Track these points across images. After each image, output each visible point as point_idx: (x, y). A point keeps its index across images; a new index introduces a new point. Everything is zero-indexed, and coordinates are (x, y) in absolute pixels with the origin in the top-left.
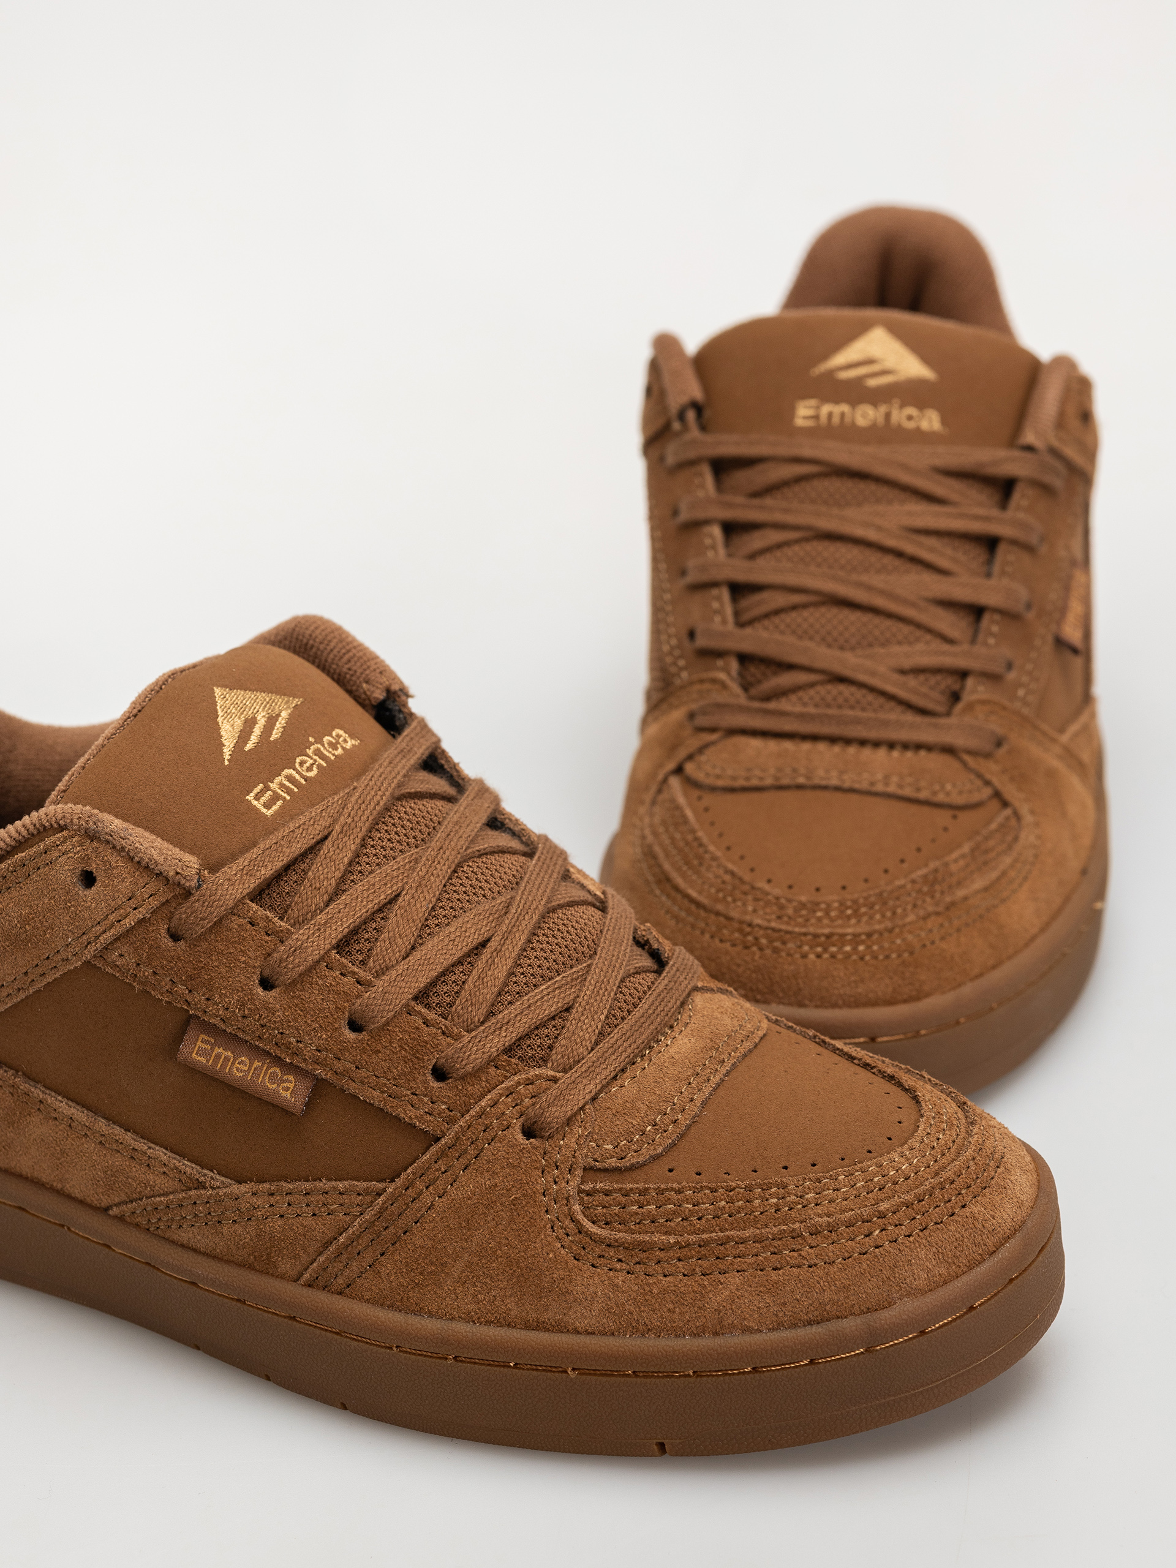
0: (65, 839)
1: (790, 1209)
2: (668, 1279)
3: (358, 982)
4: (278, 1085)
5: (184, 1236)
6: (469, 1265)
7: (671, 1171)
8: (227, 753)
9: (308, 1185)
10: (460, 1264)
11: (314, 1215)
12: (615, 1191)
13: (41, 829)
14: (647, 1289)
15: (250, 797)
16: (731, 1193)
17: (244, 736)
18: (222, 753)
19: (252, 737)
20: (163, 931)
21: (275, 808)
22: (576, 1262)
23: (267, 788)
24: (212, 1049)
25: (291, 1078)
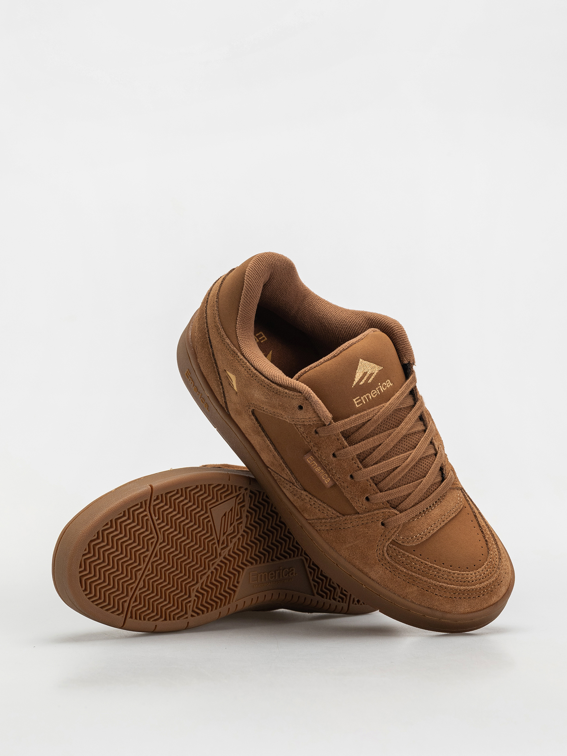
0: (300, 396)
1: (438, 577)
2: (399, 579)
3: (358, 467)
4: (325, 479)
5: (284, 490)
6: (352, 546)
7: (414, 551)
8: (355, 383)
9: (321, 503)
10: (350, 545)
11: (319, 510)
12: (397, 550)
13: (295, 388)
14: (393, 578)
15: (354, 400)
16: (426, 565)
17: (361, 380)
18: (353, 383)
19: (363, 380)
20: (314, 429)
21: (359, 405)
22: (379, 561)
23: (360, 398)
24: (313, 461)
25: (329, 479)
